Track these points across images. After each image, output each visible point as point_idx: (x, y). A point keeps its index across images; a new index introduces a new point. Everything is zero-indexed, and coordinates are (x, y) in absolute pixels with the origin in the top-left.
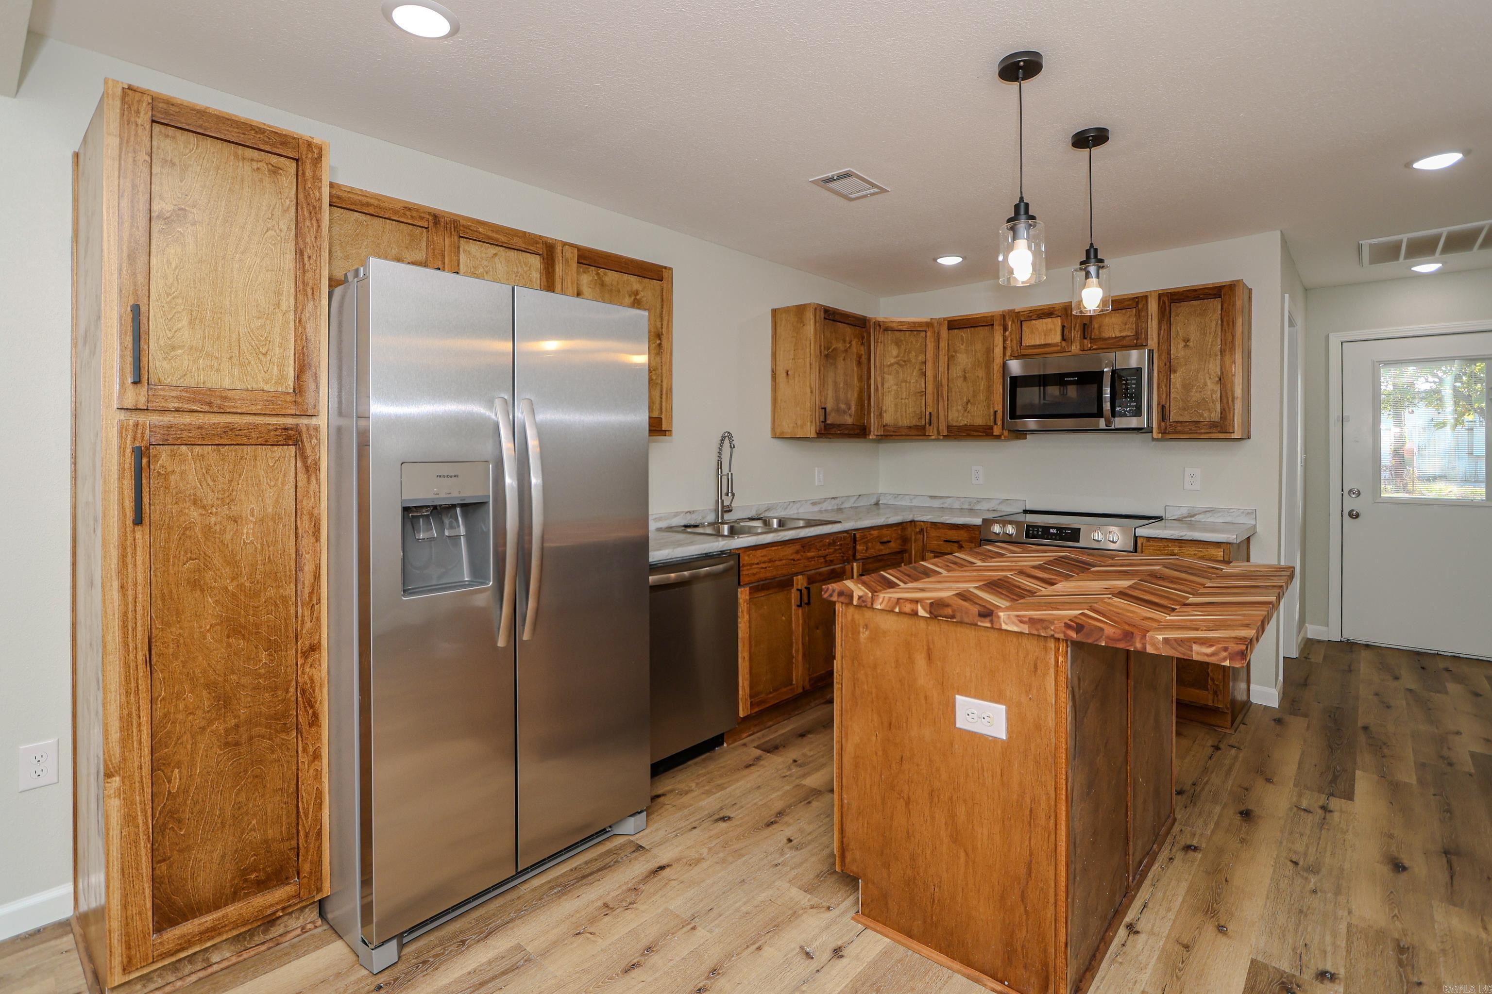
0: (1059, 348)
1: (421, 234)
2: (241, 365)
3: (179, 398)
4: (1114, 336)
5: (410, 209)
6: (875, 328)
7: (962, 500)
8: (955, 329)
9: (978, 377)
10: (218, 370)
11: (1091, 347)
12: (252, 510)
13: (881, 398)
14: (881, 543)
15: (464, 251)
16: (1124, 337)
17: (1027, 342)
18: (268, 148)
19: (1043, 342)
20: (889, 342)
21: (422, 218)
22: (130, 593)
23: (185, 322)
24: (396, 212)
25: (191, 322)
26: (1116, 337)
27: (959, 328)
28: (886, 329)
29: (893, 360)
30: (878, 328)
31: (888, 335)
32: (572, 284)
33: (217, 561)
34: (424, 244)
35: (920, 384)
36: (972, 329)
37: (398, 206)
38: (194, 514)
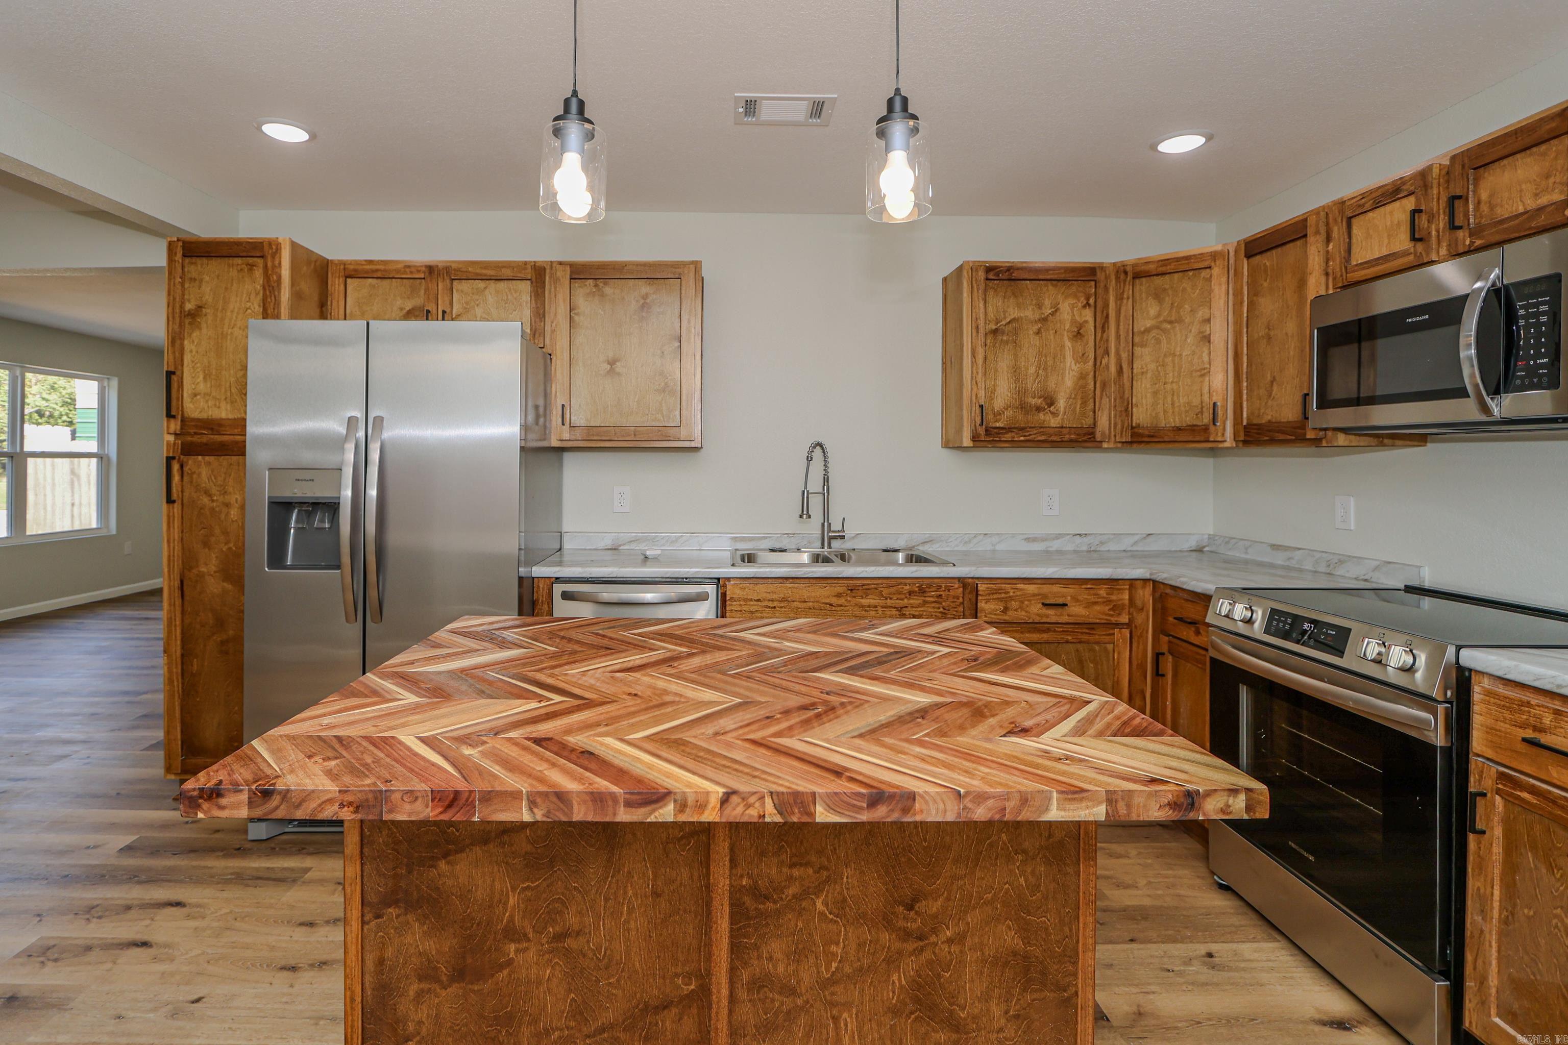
0: (1412, 257)
1: (420, 284)
2: (232, 402)
3: (196, 426)
4: (1521, 209)
5: (409, 267)
6: (1117, 278)
7: (1318, 555)
8: (1256, 254)
9: (1287, 334)
10: (219, 407)
11: (1472, 243)
12: (237, 499)
13: (1127, 384)
14: (1043, 604)
15: (457, 290)
16: (1541, 209)
17: (1360, 255)
18: (245, 254)
19: (1385, 252)
20: (1144, 295)
21: (419, 271)
22: (172, 545)
23: (201, 377)
24: (398, 271)
25: (205, 378)
26: (1526, 212)
27: (1261, 253)
28: (1137, 276)
29: (1149, 323)
30: (1122, 276)
31: (1141, 284)
32: (564, 301)
33: (217, 531)
34: (422, 292)
35: (1201, 357)
36: (1279, 249)
37: (399, 266)
38: (205, 500)
